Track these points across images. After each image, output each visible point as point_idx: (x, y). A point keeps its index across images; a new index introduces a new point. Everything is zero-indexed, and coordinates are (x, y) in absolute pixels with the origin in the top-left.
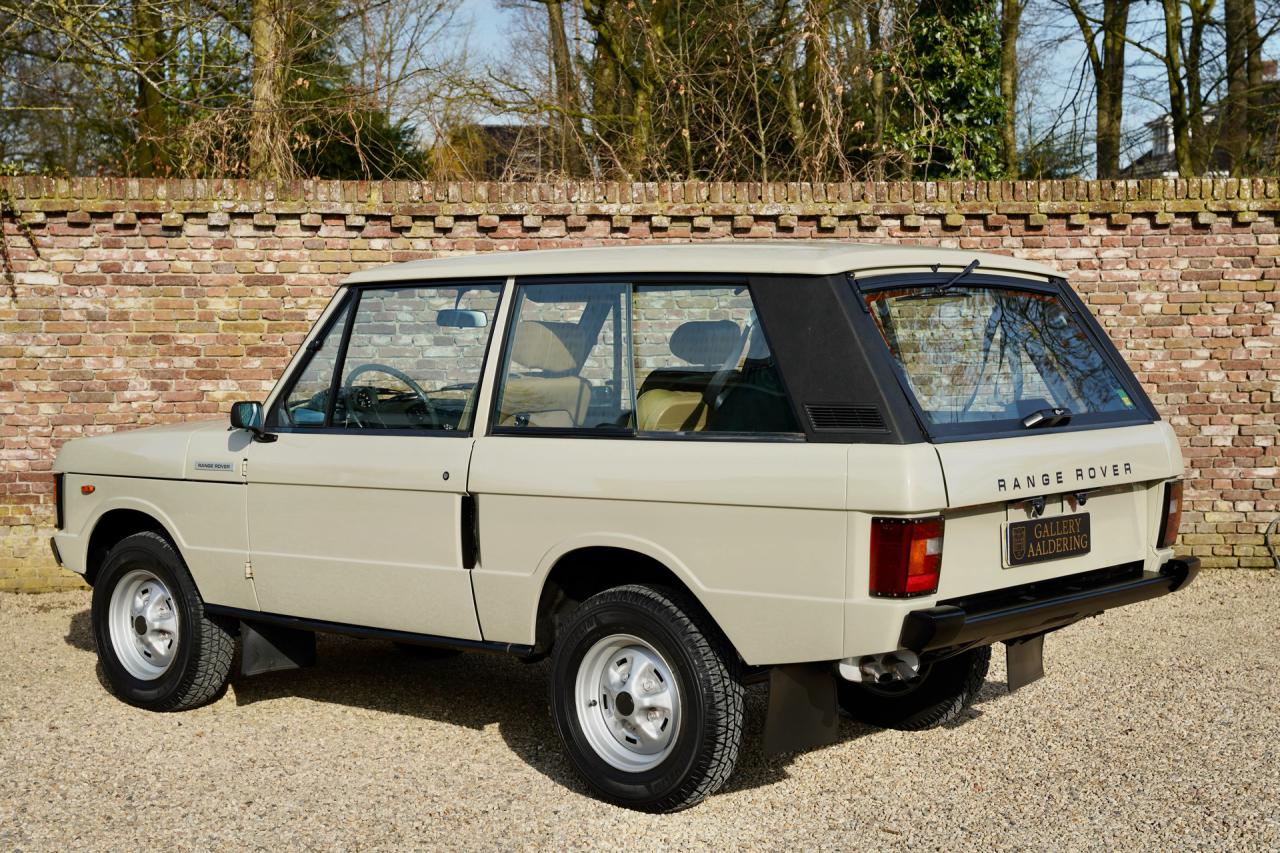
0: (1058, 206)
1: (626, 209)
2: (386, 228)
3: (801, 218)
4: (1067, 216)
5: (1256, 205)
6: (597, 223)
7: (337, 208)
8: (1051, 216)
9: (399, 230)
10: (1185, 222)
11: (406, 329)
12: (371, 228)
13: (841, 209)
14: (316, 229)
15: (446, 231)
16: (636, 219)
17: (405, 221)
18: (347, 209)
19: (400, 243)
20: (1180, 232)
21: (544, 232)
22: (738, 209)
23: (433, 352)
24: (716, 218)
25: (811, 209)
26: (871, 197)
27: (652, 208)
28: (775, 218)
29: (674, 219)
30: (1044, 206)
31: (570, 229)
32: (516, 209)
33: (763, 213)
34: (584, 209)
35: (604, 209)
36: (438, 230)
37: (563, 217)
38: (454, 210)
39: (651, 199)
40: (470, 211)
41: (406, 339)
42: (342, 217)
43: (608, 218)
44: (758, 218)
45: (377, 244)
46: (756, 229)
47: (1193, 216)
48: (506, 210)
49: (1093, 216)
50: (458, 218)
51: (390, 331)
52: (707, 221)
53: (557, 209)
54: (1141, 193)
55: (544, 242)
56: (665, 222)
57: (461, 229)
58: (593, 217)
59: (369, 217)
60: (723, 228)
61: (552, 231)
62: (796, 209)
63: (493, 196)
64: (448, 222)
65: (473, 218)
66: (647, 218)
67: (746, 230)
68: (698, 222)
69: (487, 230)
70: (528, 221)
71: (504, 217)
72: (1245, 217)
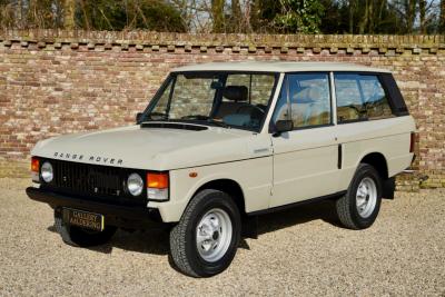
0: (292, 44)
1: (125, 42)
2: (36, 47)
3: (193, 47)
4: (296, 48)
5: (369, 46)
6: (116, 47)
7: (16, 38)
8: (290, 48)
9: (41, 48)
10: (342, 52)
11: (44, 84)
12: (30, 46)
13: (208, 44)
14: (10, 46)
15: (59, 48)
16: (130, 46)
17: (43, 44)
18: (20, 39)
19: (42, 53)
20: (341, 55)
21: (96, 50)
22: (169, 43)
23: (55, 93)
24: (161, 46)
25: (197, 44)
26: (220, 40)
27: (135, 42)
28: (183, 47)
29: (145, 46)
30: (286, 44)
31: (106, 49)
32: (84, 41)
33: (179, 44)
34: (110, 41)
35: (117, 41)
36: (56, 48)
37: (103, 44)
38: (61, 40)
39: (136, 38)
40: (67, 41)
41: (44, 88)
42: (18, 42)
43: (119, 45)
44: (177, 47)
45: (33, 52)
46: (177, 50)
47: (345, 49)
48: (80, 41)
49: (306, 48)
50: (63, 44)
51: (38, 85)
52: (157, 47)
53: (100, 41)
55: (97, 54)
56: (141, 47)
57: (65, 48)
58: (114, 45)
59: (29, 42)
60: (163, 50)
61: (99, 49)
62: (190, 44)
63: (76, 36)
64: (59, 45)
65: (69, 44)
66: (134, 46)
67: (173, 51)
68: (154, 47)
69: (75, 48)
70: (90, 46)
71: (80, 44)
72: (366, 50)
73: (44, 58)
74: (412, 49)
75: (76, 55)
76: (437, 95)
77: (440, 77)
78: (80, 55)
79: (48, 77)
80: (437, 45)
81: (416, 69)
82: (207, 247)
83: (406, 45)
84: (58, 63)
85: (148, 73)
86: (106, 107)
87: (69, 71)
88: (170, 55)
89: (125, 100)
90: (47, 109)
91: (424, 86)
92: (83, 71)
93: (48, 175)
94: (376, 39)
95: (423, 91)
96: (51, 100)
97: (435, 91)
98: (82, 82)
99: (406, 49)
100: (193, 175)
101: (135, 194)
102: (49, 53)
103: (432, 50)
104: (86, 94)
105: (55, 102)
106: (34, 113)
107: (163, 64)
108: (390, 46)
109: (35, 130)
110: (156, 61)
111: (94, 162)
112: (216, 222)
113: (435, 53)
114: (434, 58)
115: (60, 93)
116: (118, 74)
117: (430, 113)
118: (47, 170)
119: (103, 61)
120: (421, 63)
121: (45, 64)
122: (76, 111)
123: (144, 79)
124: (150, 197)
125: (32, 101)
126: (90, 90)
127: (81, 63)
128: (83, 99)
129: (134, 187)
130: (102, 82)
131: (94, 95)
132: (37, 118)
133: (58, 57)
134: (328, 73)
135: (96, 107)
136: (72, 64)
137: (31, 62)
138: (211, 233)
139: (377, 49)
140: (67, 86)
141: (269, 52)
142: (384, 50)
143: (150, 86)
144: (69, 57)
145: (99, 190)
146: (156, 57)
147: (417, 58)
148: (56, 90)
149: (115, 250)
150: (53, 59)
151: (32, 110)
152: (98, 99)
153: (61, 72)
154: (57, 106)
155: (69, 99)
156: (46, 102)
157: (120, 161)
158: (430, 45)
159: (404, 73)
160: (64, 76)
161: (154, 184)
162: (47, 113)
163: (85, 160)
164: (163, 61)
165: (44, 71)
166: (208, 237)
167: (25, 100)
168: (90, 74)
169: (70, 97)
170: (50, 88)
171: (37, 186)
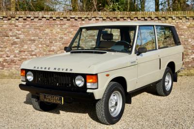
0: (121, 16)
1: (48, 16)
2: (7, 19)
3: (78, 18)
4: (123, 18)
6: (44, 19)
8: (121, 18)
9: (9, 19)
10: (143, 19)
11: (11, 36)
12: (4, 19)
15: (17, 20)
16: (50, 18)
17: (10, 18)
19: (9, 22)
21: (35, 20)
22: (68, 16)
23: (16, 40)
24: (64, 18)
25: (80, 16)
26: (90, 14)
27: (52, 16)
28: (74, 18)
29: (57, 18)
31: (39, 20)
32: (29, 16)
34: (41, 16)
35: (44, 16)
36: (16, 19)
37: (38, 17)
38: (18, 16)
40: (21, 16)
41: (11, 38)
43: (45, 18)
44: (71, 18)
45: (6, 22)
46: (71, 20)
48: (27, 16)
49: (128, 18)
50: (19, 17)
51: (8, 36)
53: (36, 16)
54: (136, 14)
55: (35, 22)
56: (55, 18)
57: (20, 19)
58: (43, 17)
59: (4, 17)
60: (65, 19)
61: (36, 20)
62: (77, 16)
63: (25, 14)
64: (18, 18)
65: (22, 17)
66: (52, 18)
67: (69, 20)
68: (61, 18)
69: (25, 19)
70: (32, 18)
71: (27, 17)
72: (153, 18)
73: (11, 24)
74: (172, 17)
75: (25, 22)
77: (184, 29)
78: (28, 23)
79: (13, 32)
80: (182, 15)
82: (112, 110)
83: (169, 16)
84: (17, 26)
85: (59, 30)
86: (40, 46)
87: (22, 30)
88: (68, 22)
89: (48, 42)
90: (13, 47)
92: (29, 30)
93: (30, 78)
94: (157, 13)
96: (14, 43)
98: (29, 34)
99: (169, 17)
100: (108, 75)
101: (80, 86)
102: (13, 22)
103: (180, 18)
104: (30, 40)
105: (17, 44)
106: (7, 49)
107: (65, 26)
108: (163, 16)
109: (7, 57)
110: (62, 24)
111: (57, 71)
112: (115, 97)
113: (181, 19)
114: (181, 21)
115: (19, 40)
116: (45, 30)
118: (30, 75)
119: (38, 25)
120: (176, 23)
121: (11, 27)
122: (26, 47)
123: (56, 32)
124: (88, 87)
125: (6, 44)
126: (33, 38)
127: (28, 26)
128: (29, 42)
129: (79, 83)
130: (38, 34)
131: (34, 40)
132: (8, 51)
133: (17, 24)
134: (153, 26)
135: (35, 46)
136: (24, 27)
137: (4, 26)
138: (114, 103)
139: (157, 18)
140: (22, 36)
141: (112, 20)
142: (160, 18)
143: (59, 36)
144: (22, 24)
145: (60, 84)
146: (62, 23)
147: (174, 21)
148: (17, 38)
149: (61, 112)
150: (15, 24)
151: (6, 48)
152: (36, 42)
153: (19, 30)
154: (17, 46)
155: (23, 42)
156: (12, 44)
157: (71, 70)
158: (179, 15)
160: (20, 32)
161: (91, 81)
162: (13, 49)
163: (52, 70)
164: (65, 24)
165: (11, 30)
166: (113, 105)
167: (2, 43)
168: (32, 31)
169: (23, 41)
170: (14, 38)
171: (25, 83)
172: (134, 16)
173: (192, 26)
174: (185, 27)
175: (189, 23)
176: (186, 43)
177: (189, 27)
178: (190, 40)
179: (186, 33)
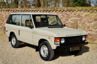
3: (32, 11)
5: (66, 10)
8: (50, 10)
9: (8, 11)
13: (35, 10)
14: (4, 11)
20: (61, 12)
24: (27, 11)
27: (22, 10)
34: (18, 10)
35: (19, 10)
44: (29, 11)
47: (61, 10)
48: (14, 10)
53: (17, 10)
65: (12, 11)
74: (76, 10)
76: (82, 21)
80: (81, 9)
81: (77, 15)
83: (74, 9)
91: (79, 19)
94: (67, 8)
95: (79, 20)
97: (81, 20)
108: (71, 9)
114: (81, 12)
117: (81, 25)
137: (7, 14)
139: (68, 10)
147: (77, 12)
158: (79, 9)
159: (74, 16)
172: (56, 10)
173: (87, 15)
174: (83, 16)
175: (86, 13)
176: (84, 25)
177: (86, 16)
178: (86, 23)
179: (84, 19)
